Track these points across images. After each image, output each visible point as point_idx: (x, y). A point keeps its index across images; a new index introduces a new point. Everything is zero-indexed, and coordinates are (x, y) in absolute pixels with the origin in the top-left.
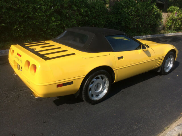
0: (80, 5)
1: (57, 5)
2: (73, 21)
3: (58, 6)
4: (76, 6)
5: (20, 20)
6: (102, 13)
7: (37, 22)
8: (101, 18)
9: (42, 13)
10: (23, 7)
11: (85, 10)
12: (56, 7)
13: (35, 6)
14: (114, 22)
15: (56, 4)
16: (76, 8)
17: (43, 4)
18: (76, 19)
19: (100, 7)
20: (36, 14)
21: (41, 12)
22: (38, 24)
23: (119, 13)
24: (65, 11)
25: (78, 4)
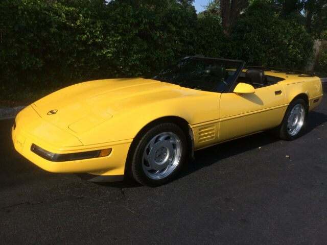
0: (181, 24)
1: (144, 22)
2: (169, 53)
3: (144, 25)
4: (175, 25)
5: (81, 48)
6: (215, 38)
7: (108, 53)
8: (214, 48)
9: (118, 37)
10: (87, 25)
11: (189, 33)
12: (142, 27)
13: (107, 23)
14: (235, 55)
15: (142, 20)
16: (174, 29)
17: (121, 21)
18: (173, 48)
19: (214, 27)
20: (109, 37)
21: (117, 35)
22: (110, 57)
23: (244, 38)
24: (156, 33)
25: (178, 23)
